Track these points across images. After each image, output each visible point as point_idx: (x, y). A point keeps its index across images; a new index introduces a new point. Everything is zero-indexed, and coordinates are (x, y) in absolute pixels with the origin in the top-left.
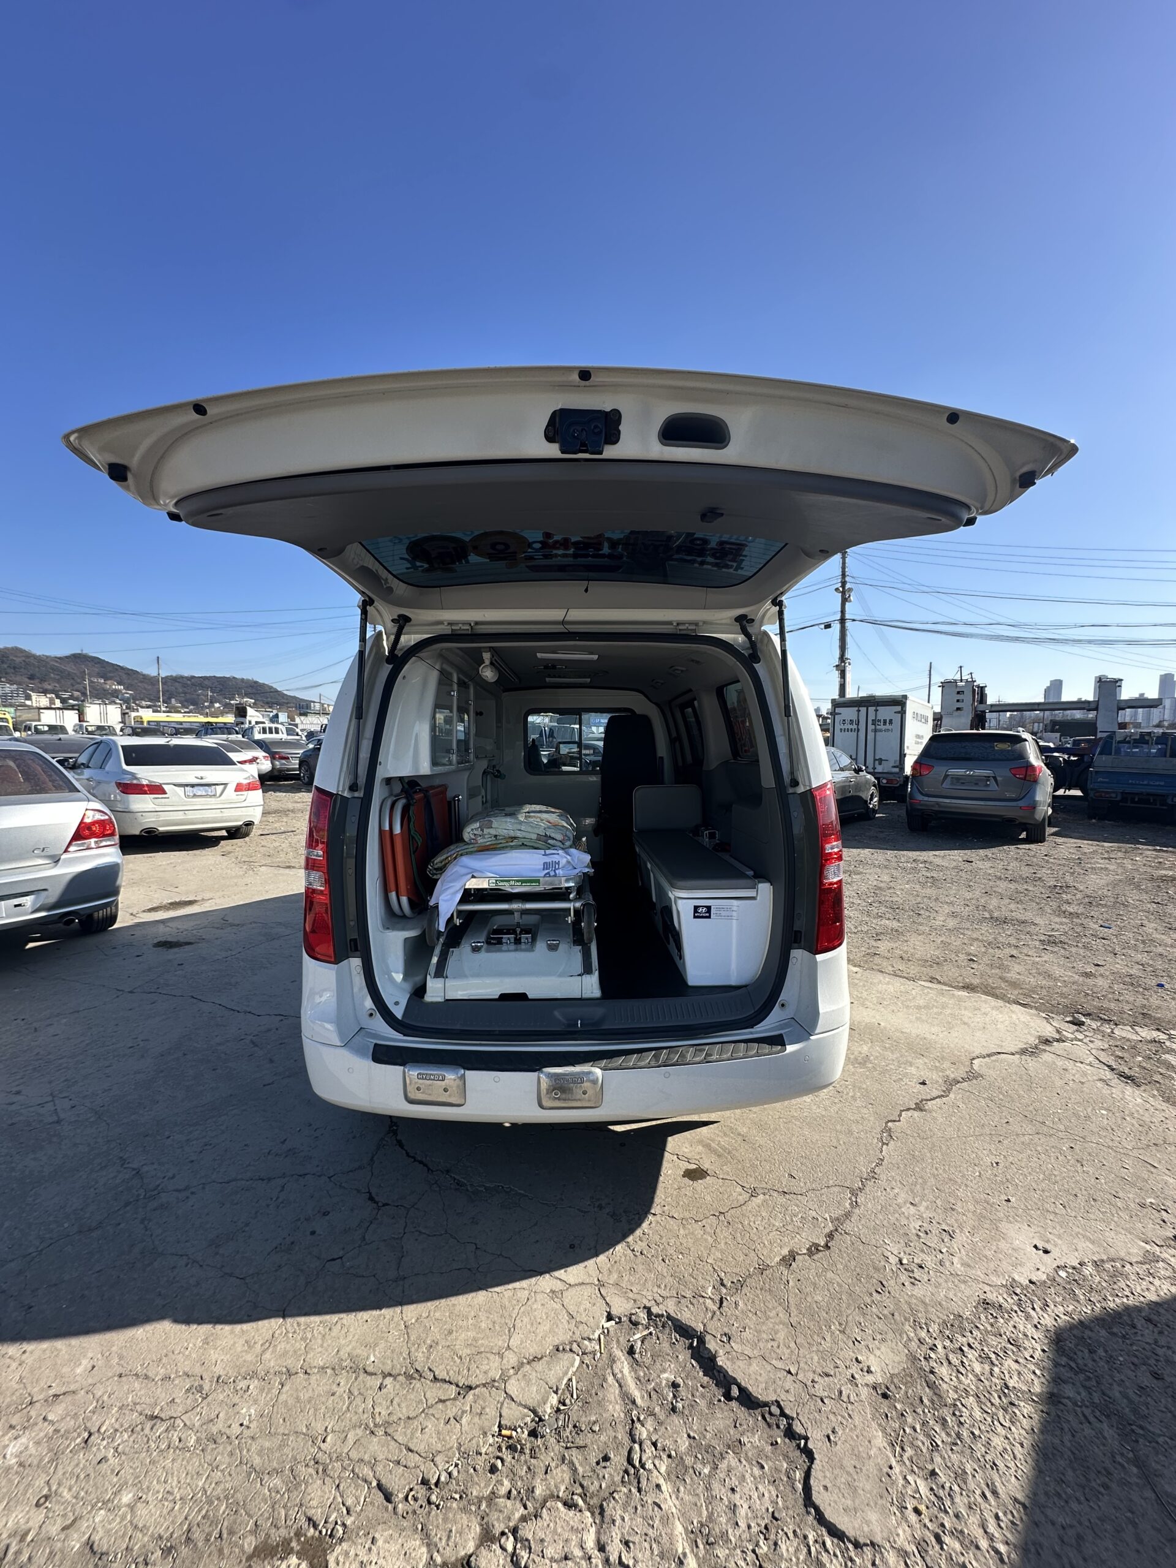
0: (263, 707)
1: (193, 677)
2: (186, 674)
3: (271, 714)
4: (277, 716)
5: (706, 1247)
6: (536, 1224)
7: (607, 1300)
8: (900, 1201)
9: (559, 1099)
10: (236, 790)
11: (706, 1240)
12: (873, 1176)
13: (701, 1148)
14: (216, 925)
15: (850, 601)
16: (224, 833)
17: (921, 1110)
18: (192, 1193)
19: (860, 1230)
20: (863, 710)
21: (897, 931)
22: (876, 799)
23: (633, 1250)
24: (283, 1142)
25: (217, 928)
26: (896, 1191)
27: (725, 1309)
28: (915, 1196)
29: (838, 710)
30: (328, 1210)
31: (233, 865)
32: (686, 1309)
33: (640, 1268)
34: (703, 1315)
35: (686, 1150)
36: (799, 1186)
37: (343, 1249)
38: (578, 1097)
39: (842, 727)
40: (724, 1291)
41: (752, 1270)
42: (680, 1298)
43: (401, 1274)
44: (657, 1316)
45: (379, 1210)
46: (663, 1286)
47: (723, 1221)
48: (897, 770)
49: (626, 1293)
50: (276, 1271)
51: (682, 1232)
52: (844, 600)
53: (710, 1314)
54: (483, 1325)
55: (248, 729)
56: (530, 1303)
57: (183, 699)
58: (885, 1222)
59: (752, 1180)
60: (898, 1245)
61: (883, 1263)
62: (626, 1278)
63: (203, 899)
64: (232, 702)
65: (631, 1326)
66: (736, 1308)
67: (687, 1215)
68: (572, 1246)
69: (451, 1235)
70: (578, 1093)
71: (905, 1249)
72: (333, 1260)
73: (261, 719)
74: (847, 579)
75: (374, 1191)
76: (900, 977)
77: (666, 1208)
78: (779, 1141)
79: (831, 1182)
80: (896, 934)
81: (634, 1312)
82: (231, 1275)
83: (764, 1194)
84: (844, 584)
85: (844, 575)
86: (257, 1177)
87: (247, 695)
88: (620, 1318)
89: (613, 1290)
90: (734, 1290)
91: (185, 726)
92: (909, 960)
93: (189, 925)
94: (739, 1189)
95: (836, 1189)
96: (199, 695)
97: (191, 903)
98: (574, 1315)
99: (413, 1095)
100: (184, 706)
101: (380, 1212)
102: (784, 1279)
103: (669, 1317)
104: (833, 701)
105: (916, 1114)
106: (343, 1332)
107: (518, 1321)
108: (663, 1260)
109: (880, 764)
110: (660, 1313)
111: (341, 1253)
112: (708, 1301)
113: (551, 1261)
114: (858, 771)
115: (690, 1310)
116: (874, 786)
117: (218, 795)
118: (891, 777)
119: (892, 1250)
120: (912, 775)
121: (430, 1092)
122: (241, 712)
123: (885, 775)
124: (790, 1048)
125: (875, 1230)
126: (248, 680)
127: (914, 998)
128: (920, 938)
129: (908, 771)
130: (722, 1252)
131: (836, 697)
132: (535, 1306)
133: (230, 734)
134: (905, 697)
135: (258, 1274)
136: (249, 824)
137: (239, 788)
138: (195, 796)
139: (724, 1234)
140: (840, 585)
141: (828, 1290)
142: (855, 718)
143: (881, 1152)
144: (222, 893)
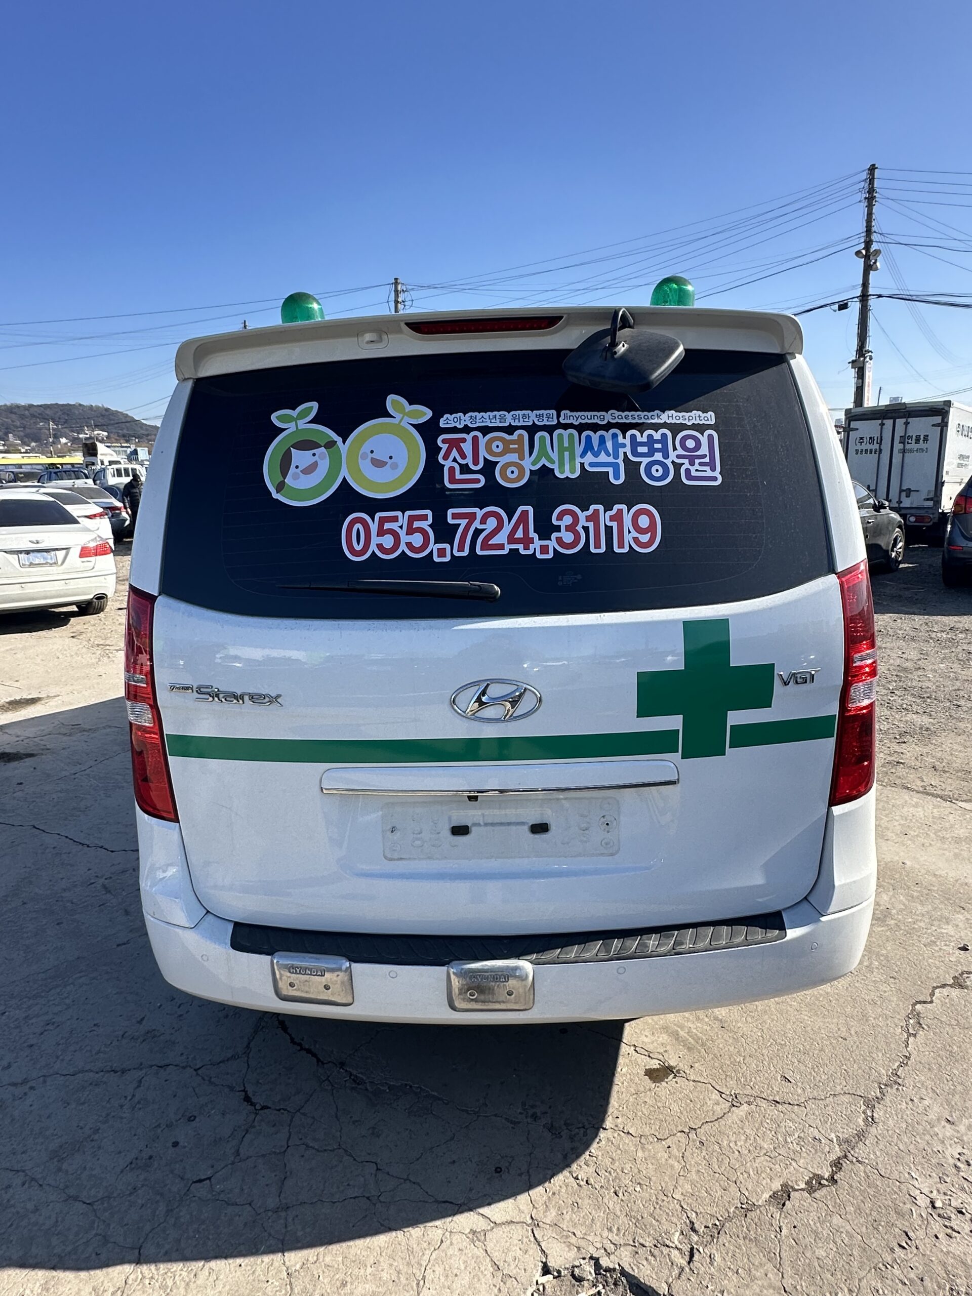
0: (117, 441)
1: (31, 406)
2: (23, 402)
3: (129, 450)
4: (135, 452)
5: (671, 1177)
6: (452, 1139)
7: (543, 1244)
8: (932, 1116)
9: (476, 1001)
10: (81, 556)
11: (672, 1167)
12: (895, 1080)
13: (665, 1036)
14: (63, 730)
15: (877, 269)
16: (74, 608)
17: (961, 987)
18: (32, 1088)
19: (877, 1157)
20: (889, 423)
21: (927, 729)
22: (900, 545)
23: (577, 1178)
24: (140, 1022)
25: (65, 734)
26: (926, 1103)
27: (696, 1264)
28: (952, 1109)
29: (854, 424)
30: (195, 1113)
31: (84, 650)
32: (645, 1263)
33: (586, 1203)
34: (667, 1271)
35: (646, 1040)
36: (796, 1093)
37: (213, 1167)
38: (501, 999)
39: (859, 447)
40: (695, 1238)
41: (732, 1210)
42: (637, 1246)
43: (284, 1201)
44: (608, 1270)
45: (257, 1114)
46: (615, 1230)
47: (694, 1141)
48: (931, 503)
49: (567, 1237)
50: (131, 1194)
51: (640, 1154)
52: (868, 268)
53: (676, 1272)
54: (385, 1276)
55: (100, 471)
56: (444, 1245)
57: (22, 434)
58: (912, 1148)
59: (732, 1083)
60: (930, 1181)
61: (909, 1206)
62: (567, 1217)
63: (48, 696)
64: (81, 436)
65: (574, 1282)
66: (711, 1263)
67: (647, 1130)
68: (498, 1170)
69: (346, 1151)
70: (501, 994)
71: (939, 1185)
72: (200, 1181)
73: (115, 458)
74: (874, 237)
75: (250, 1090)
76: (933, 795)
77: (619, 1120)
78: (769, 1029)
79: (839, 1088)
80: (926, 734)
81: (577, 1263)
82: (76, 1198)
83: (749, 1103)
84: (868, 244)
85: (869, 231)
86: (108, 1068)
87: (98, 426)
88: (559, 1272)
89: (550, 1233)
90: (709, 1238)
91: (25, 469)
92: (945, 772)
93: (30, 732)
94: (715, 1096)
95: (846, 1098)
96: (40, 429)
97: (33, 701)
98: (501, 1264)
99: (286, 991)
100: (24, 443)
101: (258, 1117)
102: (775, 1223)
103: (623, 1273)
104: (848, 412)
105: (955, 993)
106: (211, 1279)
107: (428, 1271)
108: (616, 1193)
109: (908, 496)
110: (611, 1266)
111: (209, 1173)
112: (675, 1253)
113: (471, 1190)
114: (878, 508)
115: (650, 1264)
116: (900, 527)
117: (60, 562)
118: (922, 513)
119: (921, 1186)
120: (955, 513)
121: (307, 989)
122: (90, 450)
123: (913, 511)
124: (792, 934)
125: (898, 1159)
126: (98, 407)
127: (952, 826)
128: (959, 739)
129: (947, 505)
130: (693, 1184)
131: (851, 406)
132: (450, 1252)
133: (78, 478)
134: (948, 403)
135: (109, 1197)
136: (101, 597)
137: (85, 553)
138: (31, 565)
139: (696, 1158)
140: (863, 246)
141: (835, 1243)
142: (876, 435)
143: (907, 1047)
144: (71, 688)
